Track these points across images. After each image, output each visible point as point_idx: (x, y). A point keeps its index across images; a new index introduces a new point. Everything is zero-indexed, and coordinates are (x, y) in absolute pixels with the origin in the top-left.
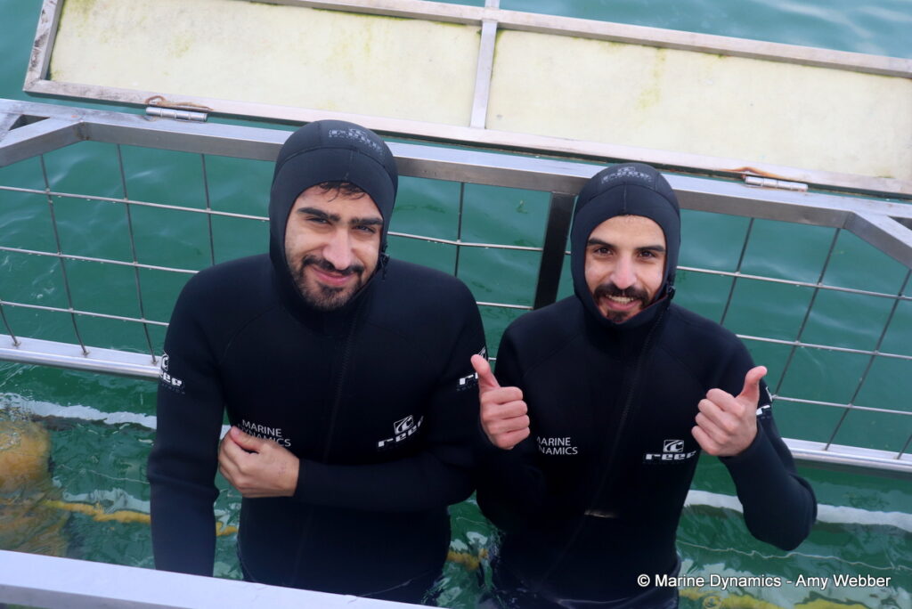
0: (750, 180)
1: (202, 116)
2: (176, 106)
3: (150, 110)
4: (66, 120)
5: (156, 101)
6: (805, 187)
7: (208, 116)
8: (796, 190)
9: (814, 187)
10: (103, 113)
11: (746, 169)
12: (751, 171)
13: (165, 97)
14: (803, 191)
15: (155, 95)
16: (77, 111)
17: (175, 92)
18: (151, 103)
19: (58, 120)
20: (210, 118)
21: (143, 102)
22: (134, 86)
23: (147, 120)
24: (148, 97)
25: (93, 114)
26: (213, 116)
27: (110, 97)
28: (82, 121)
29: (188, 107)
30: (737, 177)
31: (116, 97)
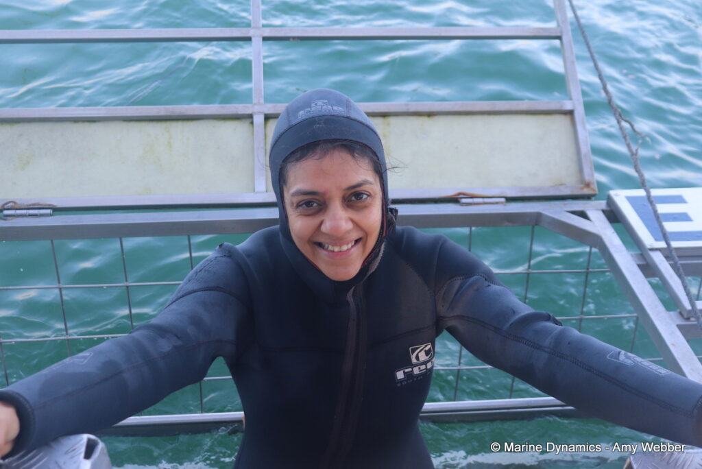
0: (464, 201)
6: (503, 200)
8: (497, 203)
9: (510, 200)
11: (460, 194)
12: (464, 194)
14: (502, 203)
20: (55, 213)
26: (57, 210)
30: (454, 200)
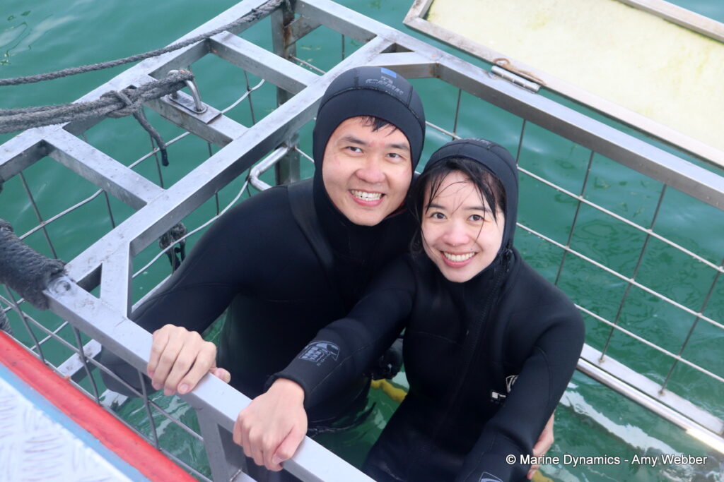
1: (536, 87)
2: (517, 72)
3: (495, 69)
4: (426, 57)
5: (502, 63)
7: (540, 88)
10: (457, 60)
13: (510, 60)
15: (503, 57)
16: (437, 52)
17: (521, 59)
18: (498, 63)
19: (421, 56)
21: (492, 60)
22: (489, 46)
23: (490, 77)
24: (497, 57)
25: (449, 59)
27: (467, 48)
28: (438, 62)
29: (526, 76)
31: (472, 50)
